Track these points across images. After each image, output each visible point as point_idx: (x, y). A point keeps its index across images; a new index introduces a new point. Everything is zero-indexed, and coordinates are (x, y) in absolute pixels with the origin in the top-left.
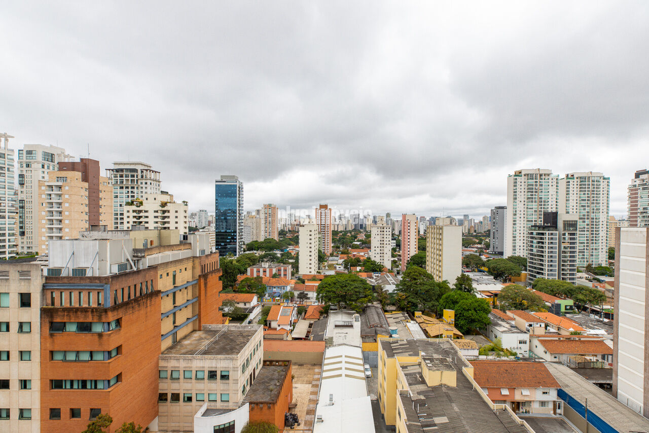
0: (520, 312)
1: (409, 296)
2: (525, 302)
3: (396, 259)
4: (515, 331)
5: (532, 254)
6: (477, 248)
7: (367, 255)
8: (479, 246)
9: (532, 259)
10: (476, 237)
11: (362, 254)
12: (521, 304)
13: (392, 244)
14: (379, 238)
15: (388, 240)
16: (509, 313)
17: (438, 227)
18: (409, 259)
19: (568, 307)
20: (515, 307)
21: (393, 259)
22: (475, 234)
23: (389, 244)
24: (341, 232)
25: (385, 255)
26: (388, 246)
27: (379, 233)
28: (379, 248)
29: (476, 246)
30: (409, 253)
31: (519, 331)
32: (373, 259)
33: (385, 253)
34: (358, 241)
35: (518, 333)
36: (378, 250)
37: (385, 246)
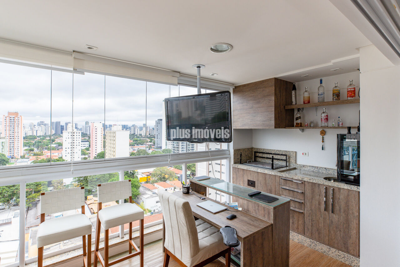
0: (163, 182)
1: (83, 185)
2: (167, 176)
3: (87, 156)
4: (155, 195)
5: (174, 147)
6: (148, 145)
7: (61, 155)
8: (150, 143)
9: (174, 150)
10: (149, 138)
11: (57, 154)
12: (164, 178)
13: (82, 145)
14: (70, 140)
15: (78, 142)
16: (155, 184)
17: (113, 132)
18: (96, 156)
19: (188, 176)
20: (161, 180)
21: (83, 156)
22: (149, 136)
23: (79, 145)
24: (40, 136)
25: (75, 154)
26: (78, 146)
27: (70, 137)
28: (70, 149)
29: (148, 143)
30: (96, 151)
31: (157, 195)
32: (64, 158)
33: (75, 153)
34: (56, 144)
35: (155, 197)
36: (69, 151)
37: (75, 147)
